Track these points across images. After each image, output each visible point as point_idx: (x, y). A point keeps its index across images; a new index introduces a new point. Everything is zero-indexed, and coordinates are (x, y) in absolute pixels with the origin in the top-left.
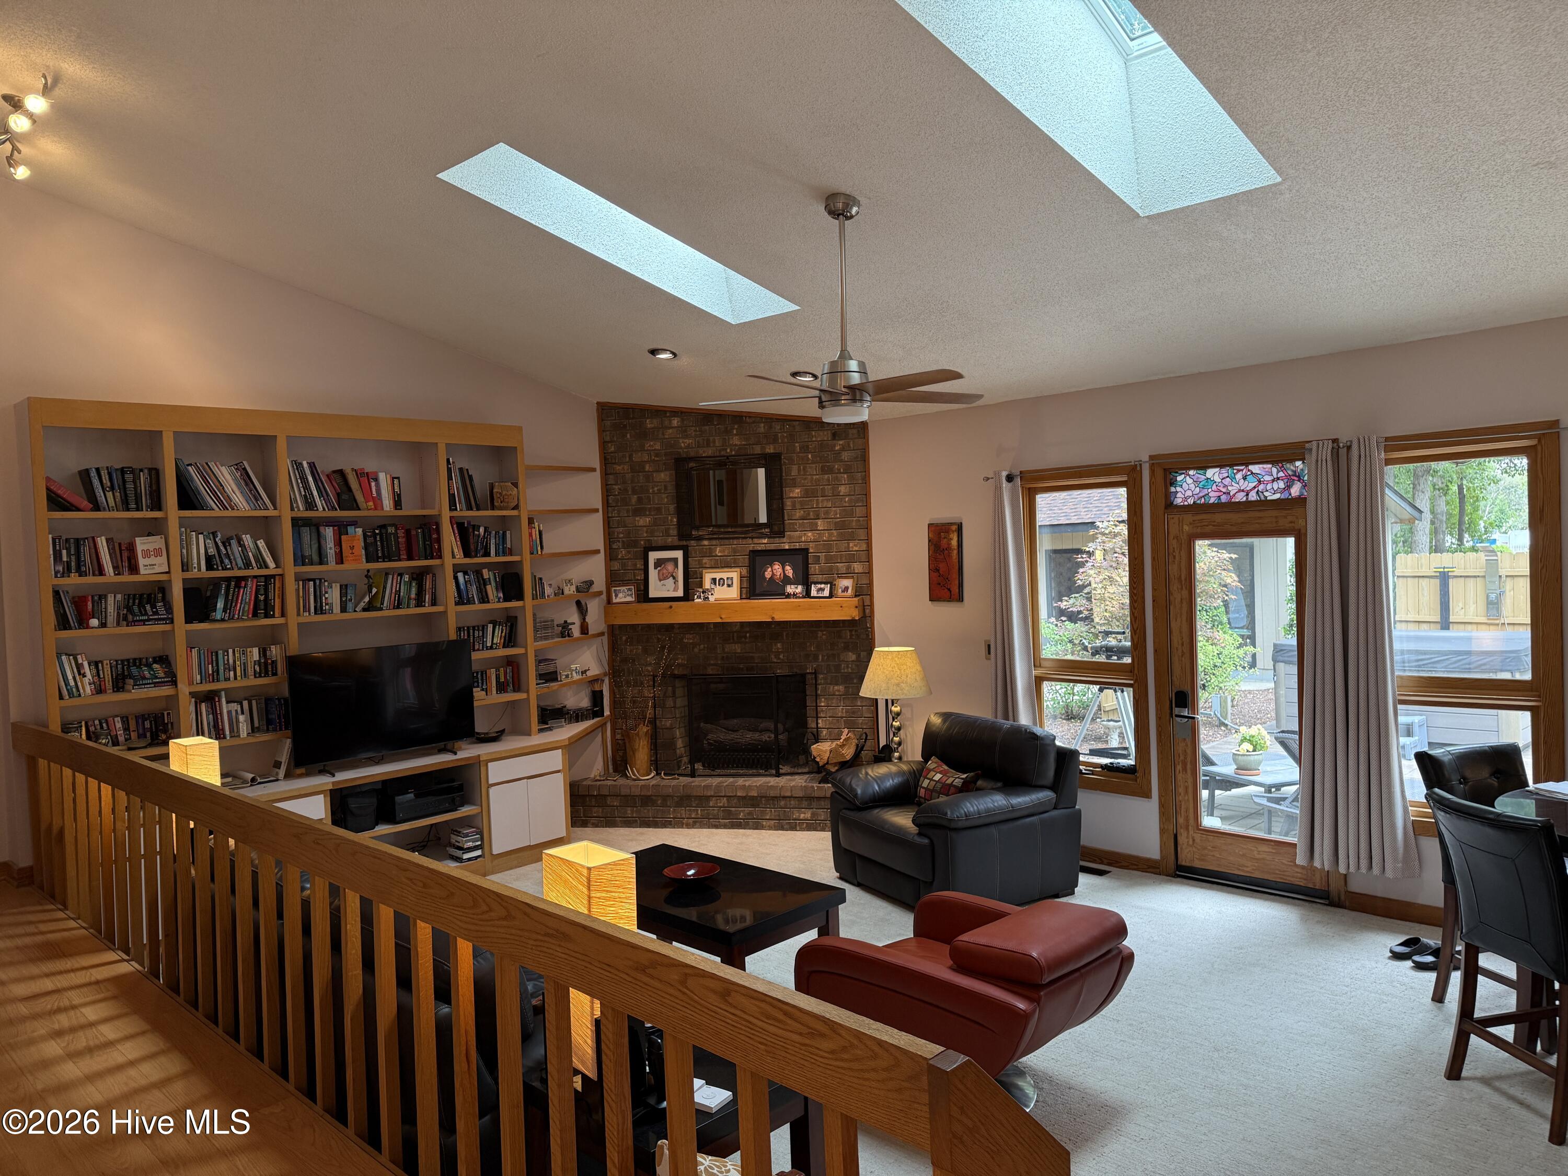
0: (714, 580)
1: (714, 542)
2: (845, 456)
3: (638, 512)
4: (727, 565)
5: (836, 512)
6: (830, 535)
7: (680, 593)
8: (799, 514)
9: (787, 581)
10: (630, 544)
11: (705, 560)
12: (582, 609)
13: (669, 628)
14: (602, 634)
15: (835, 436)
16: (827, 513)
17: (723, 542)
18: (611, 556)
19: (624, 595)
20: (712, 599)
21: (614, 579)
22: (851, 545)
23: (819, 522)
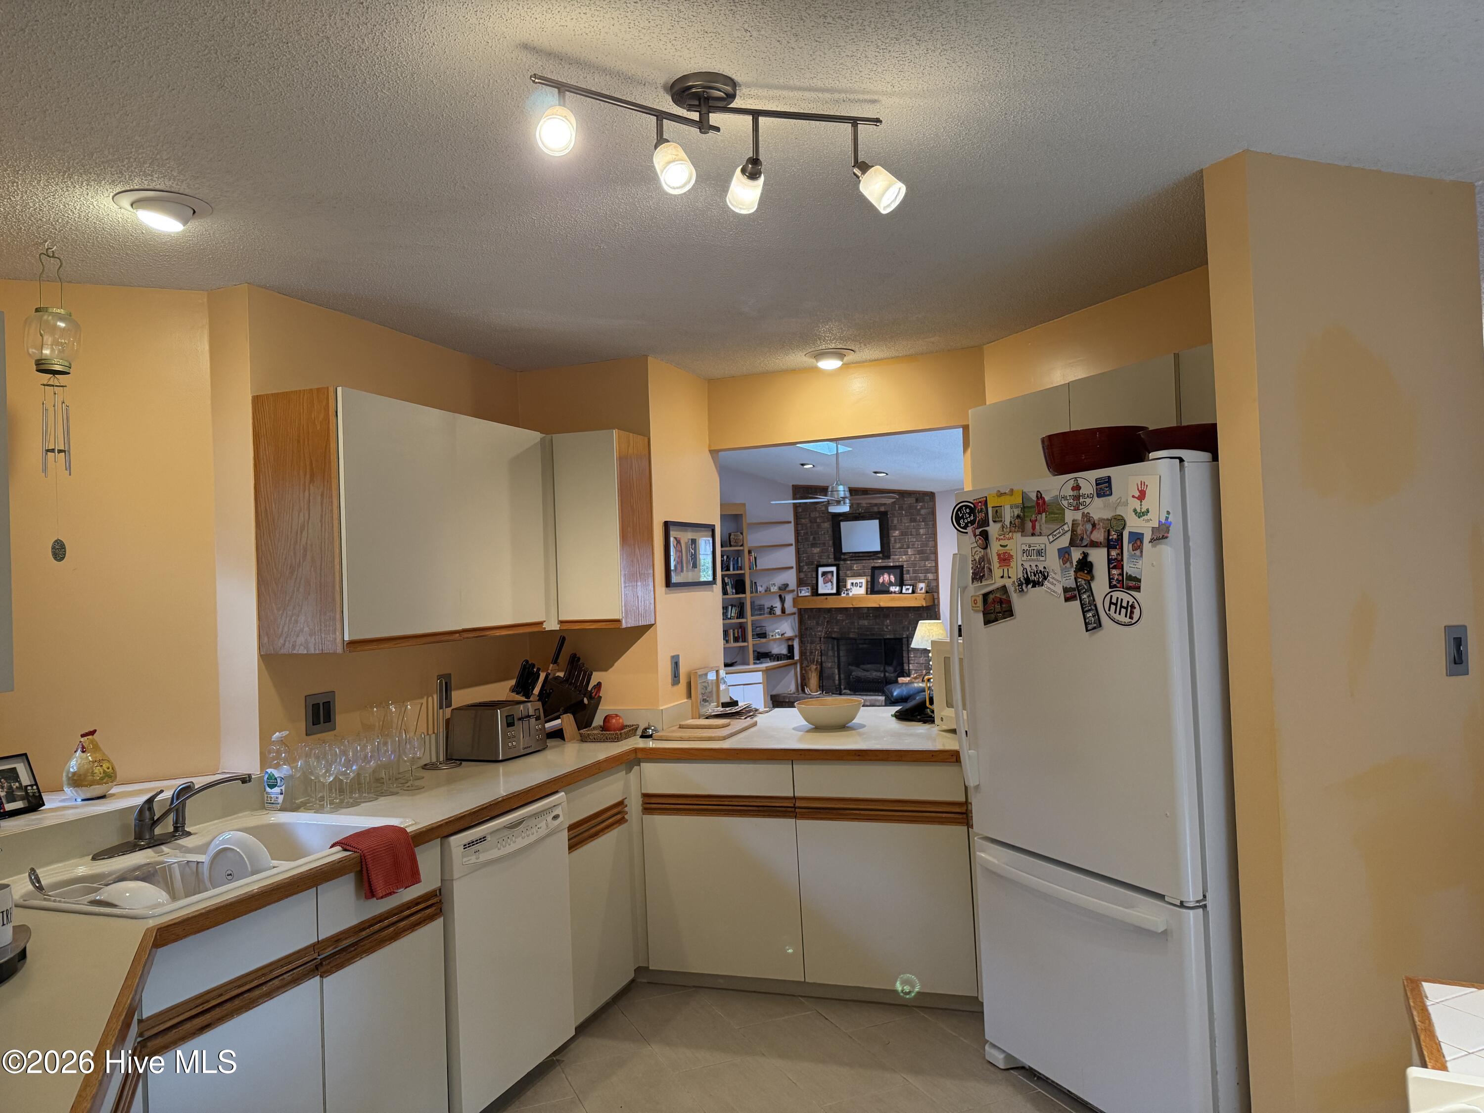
0: (852, 583)
1: (853, 562)
2: (923, 512)
3: (814, 545)
4: (859, 575)
5: (918, 544)
6: (915, 558)
7: (834, 591)
8: (898, 545)
9: (891, 584)
10: (810, 563)
11: (848, 572)
12: (782, 600)
13: (829, 610)
14: (794, 614)
15: (917, 501)
16: (913, 545)
17: (858, 562)
18: (799, 570)
19: (805, 592)
20: (851, 594)
21: (801, 583)
22: (927, 563)
23: (909, 550)
